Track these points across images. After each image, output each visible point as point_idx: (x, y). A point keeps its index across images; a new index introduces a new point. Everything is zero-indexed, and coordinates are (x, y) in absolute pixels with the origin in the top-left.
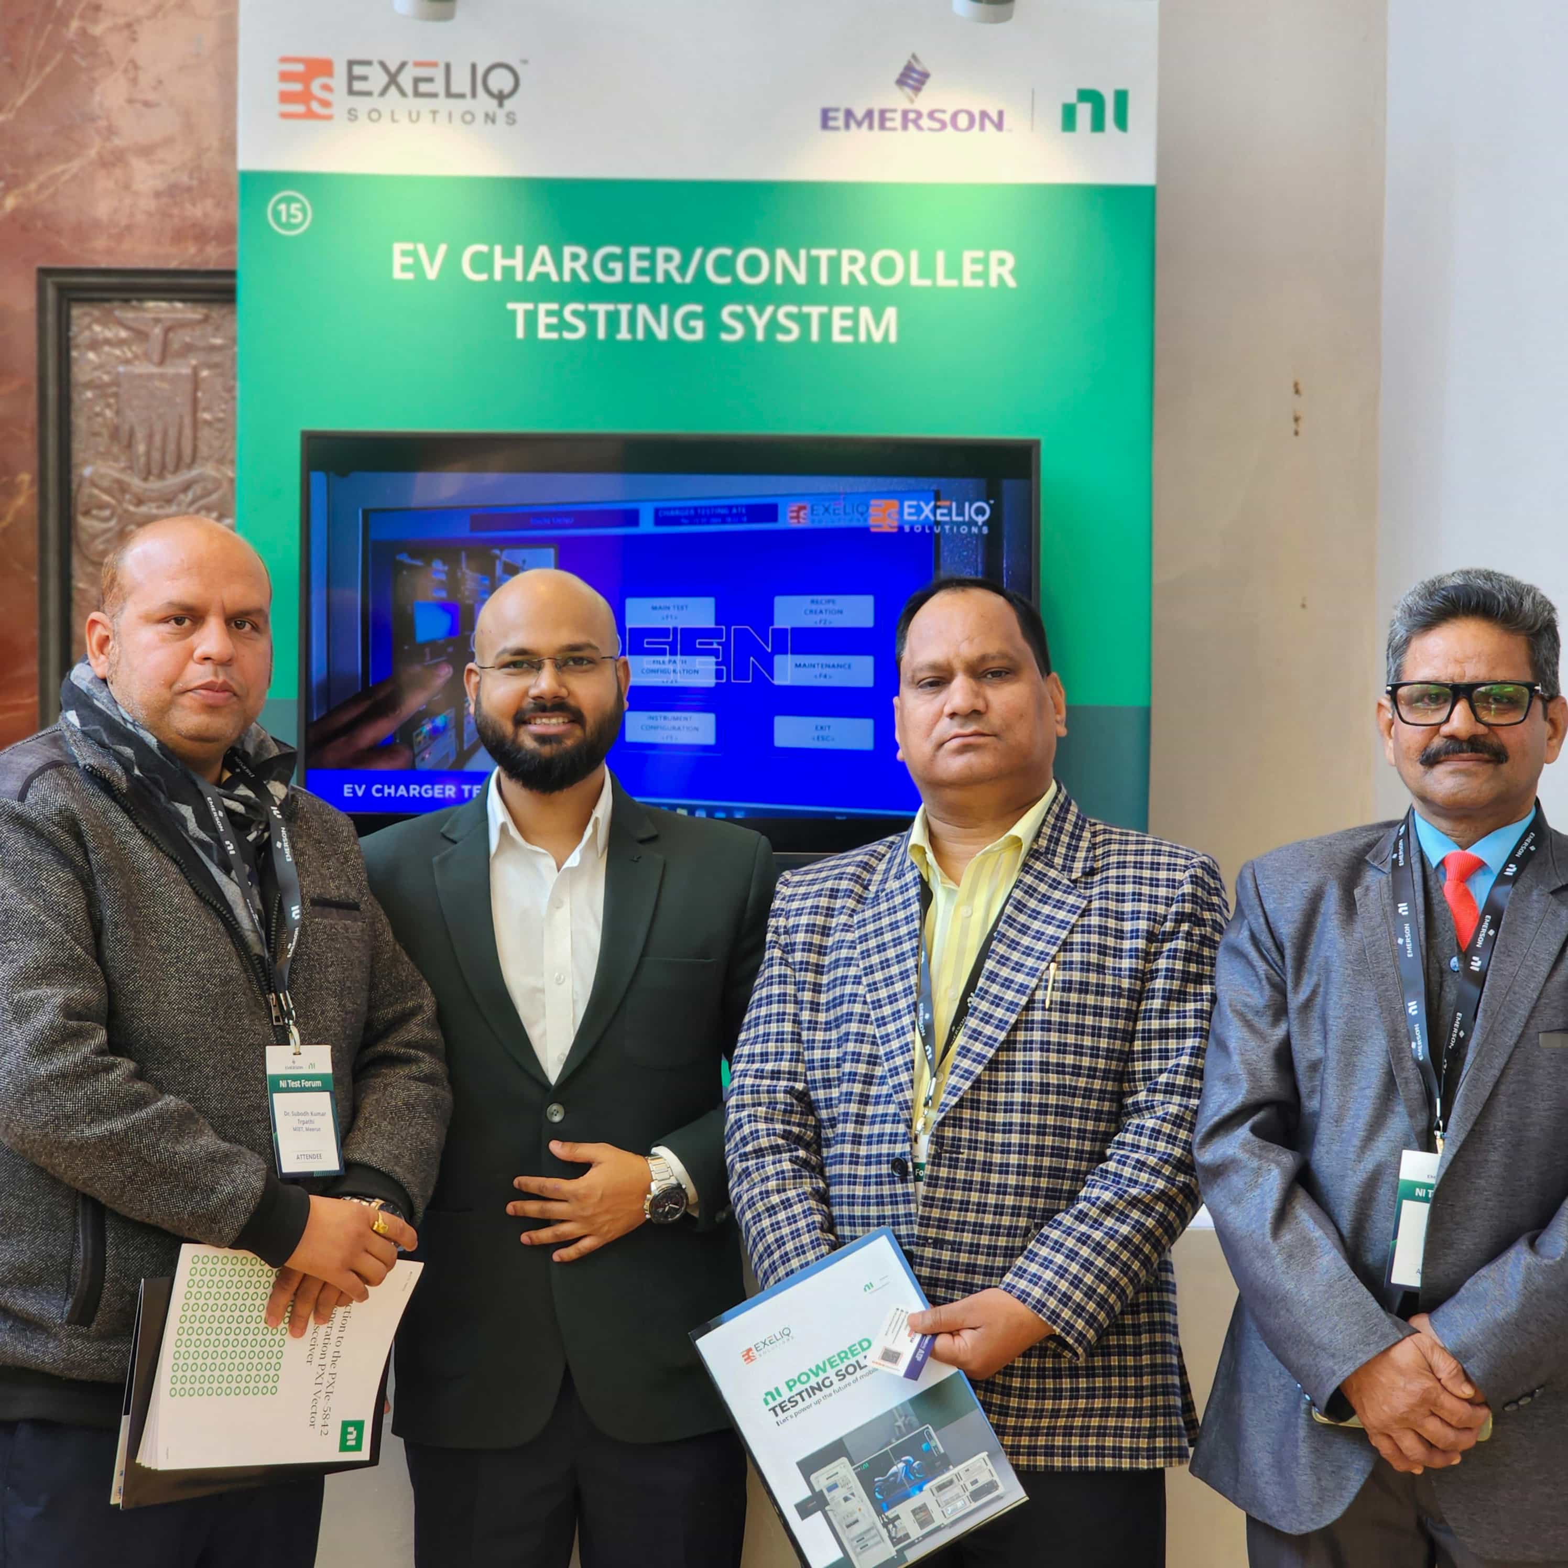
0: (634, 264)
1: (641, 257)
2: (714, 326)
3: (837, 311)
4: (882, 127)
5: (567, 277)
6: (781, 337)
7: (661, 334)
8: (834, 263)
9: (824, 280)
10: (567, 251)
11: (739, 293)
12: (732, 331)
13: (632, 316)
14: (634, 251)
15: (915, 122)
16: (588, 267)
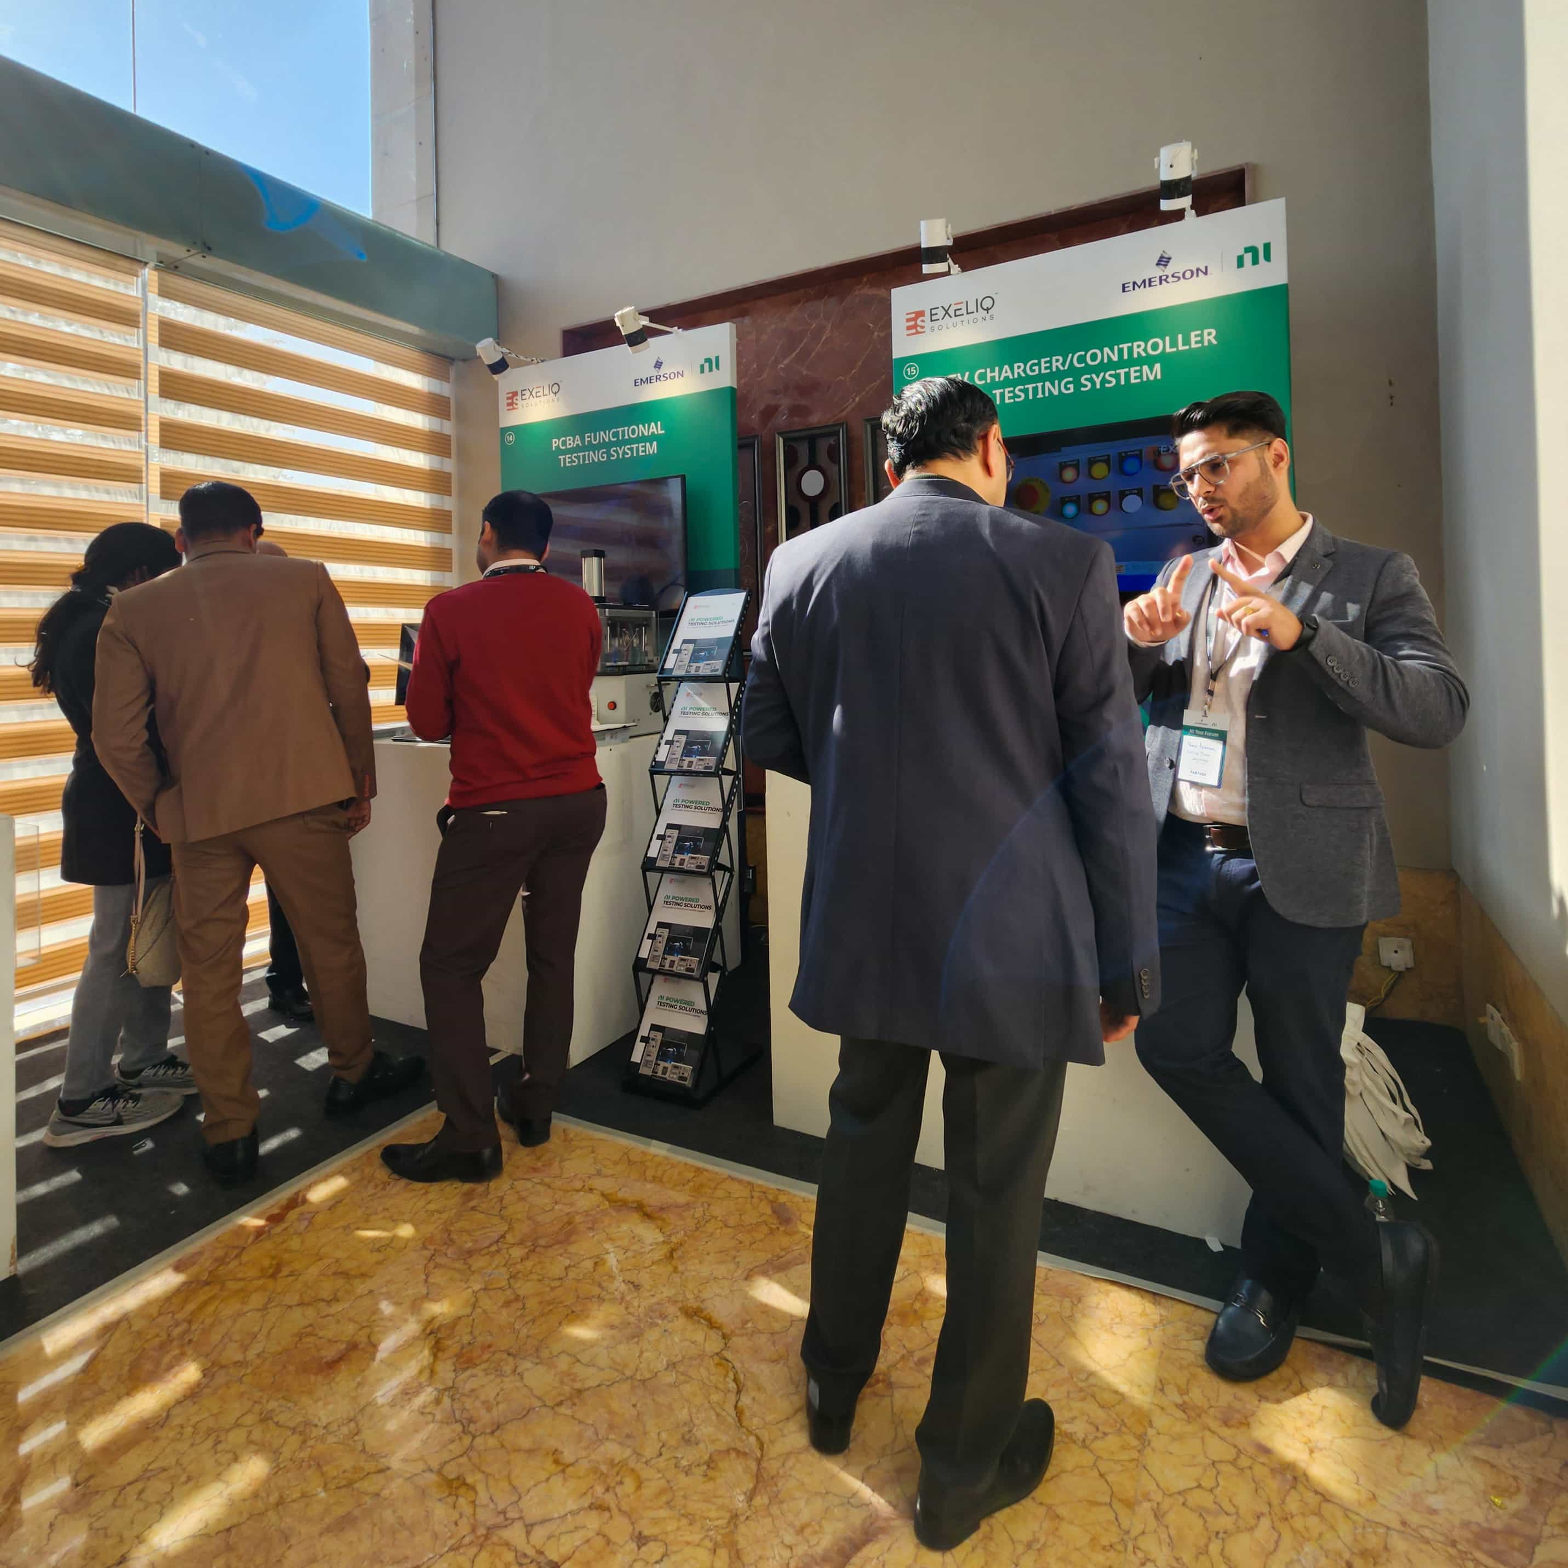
0: (1043, 365)
1: (1046, 362)
2: (1078, 384)
3: (1132, 369)
4: (1150, 286)
5: (1016, 376)
6: (1107, 385)
7: (1056, 393)
8: (1130, 350)
9: (1126, 357)
10: (1016, 365)
11: (1089, 369)
12: (1086, 386)
13: (1043, 387)
14: (1043, 360)
15: (1165, 280)
16: (1024, 371)
